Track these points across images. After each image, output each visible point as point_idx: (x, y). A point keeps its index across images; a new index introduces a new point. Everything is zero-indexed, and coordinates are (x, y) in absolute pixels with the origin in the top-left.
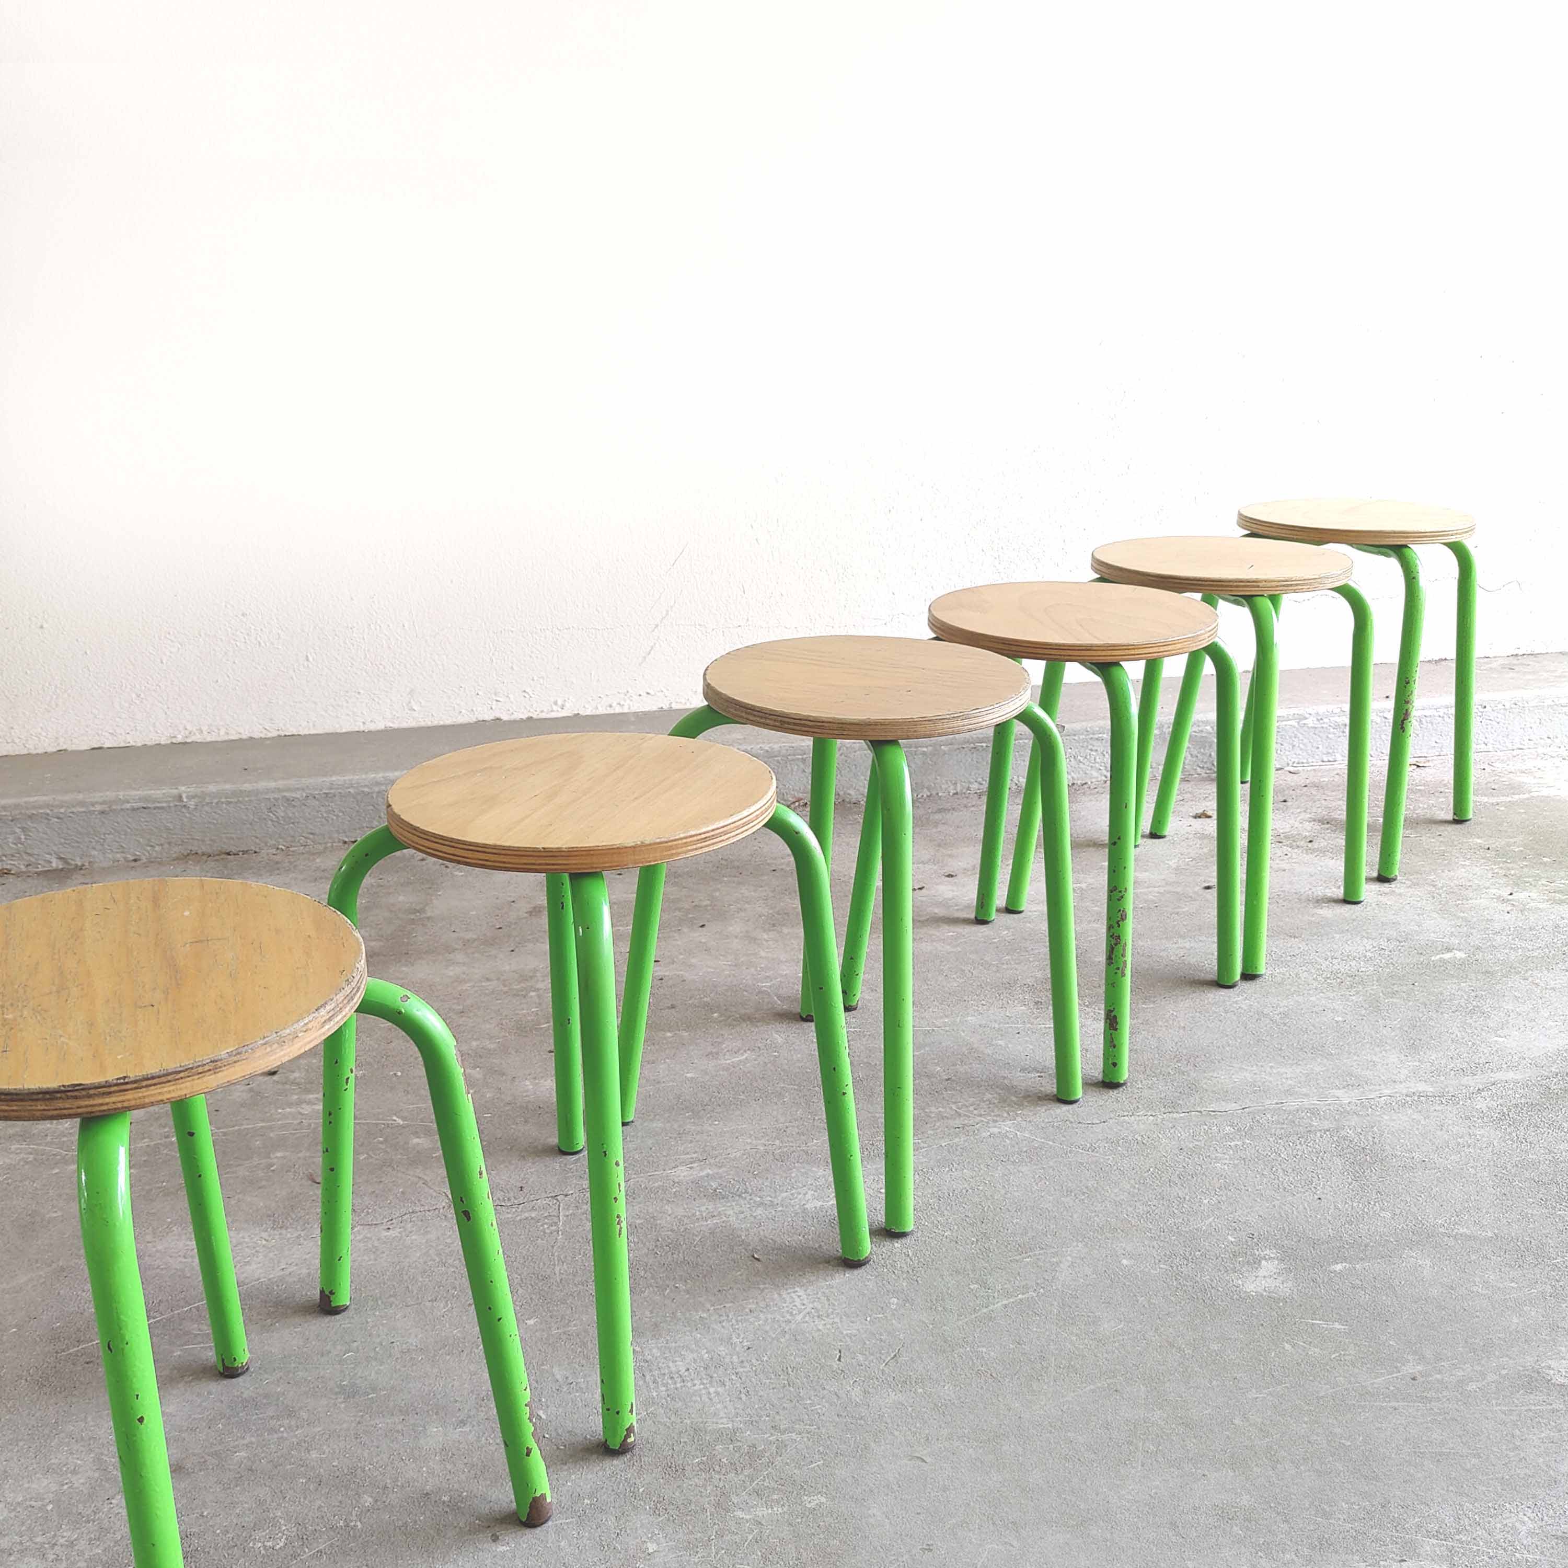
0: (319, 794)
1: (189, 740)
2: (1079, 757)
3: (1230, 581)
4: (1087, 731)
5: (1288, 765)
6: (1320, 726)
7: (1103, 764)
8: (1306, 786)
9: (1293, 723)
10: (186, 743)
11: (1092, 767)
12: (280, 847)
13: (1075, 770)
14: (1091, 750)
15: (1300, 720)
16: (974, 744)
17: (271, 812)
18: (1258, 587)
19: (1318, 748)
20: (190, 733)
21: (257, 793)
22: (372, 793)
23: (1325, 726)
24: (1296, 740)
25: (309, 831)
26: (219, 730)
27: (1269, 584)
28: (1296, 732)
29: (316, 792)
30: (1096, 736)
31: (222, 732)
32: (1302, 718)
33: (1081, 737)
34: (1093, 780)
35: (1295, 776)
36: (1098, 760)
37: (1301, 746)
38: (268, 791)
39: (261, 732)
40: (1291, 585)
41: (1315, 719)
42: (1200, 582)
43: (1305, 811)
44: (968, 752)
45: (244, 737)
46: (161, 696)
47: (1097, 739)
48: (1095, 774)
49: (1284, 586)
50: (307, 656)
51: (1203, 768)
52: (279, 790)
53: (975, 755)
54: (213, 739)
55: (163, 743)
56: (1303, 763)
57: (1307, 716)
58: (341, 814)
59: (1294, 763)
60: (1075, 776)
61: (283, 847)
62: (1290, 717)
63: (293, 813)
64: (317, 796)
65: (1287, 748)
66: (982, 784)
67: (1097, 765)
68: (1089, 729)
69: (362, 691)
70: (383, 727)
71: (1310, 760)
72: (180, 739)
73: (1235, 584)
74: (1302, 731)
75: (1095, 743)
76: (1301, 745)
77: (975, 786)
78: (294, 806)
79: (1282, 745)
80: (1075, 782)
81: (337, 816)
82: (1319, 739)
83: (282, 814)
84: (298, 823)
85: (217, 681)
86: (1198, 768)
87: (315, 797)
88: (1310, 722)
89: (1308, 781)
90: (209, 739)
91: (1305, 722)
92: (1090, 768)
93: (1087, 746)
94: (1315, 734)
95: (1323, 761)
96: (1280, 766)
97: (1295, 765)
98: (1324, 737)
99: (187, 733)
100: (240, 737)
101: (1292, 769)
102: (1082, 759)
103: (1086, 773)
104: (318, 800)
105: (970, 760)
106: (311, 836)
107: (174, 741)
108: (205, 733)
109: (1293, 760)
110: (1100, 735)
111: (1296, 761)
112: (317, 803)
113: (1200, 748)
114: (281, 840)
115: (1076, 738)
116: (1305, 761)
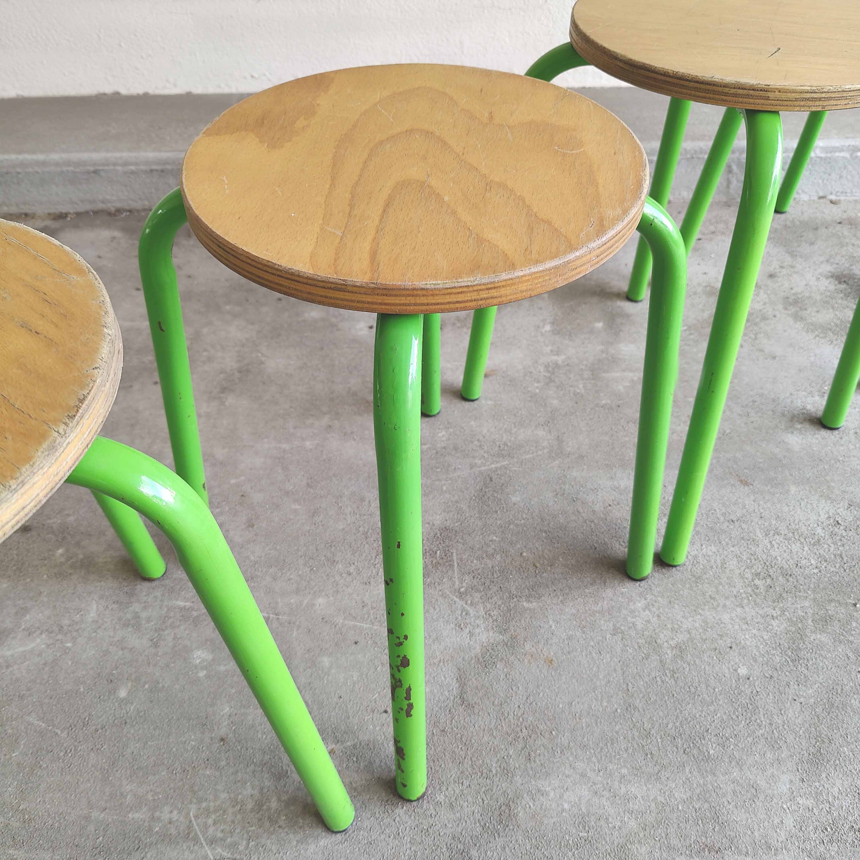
3: (726, 86)
5: (831, 194)
8: (840, 223)
18: (768, 98)
27: (783, 96)
35: (834, 208)
37: (849, 177)
40: (820, 99)
42: (682, 82)
43: (828, 261)
49: (808, 99)
59: (838, 192)
71: (854, 191)
73: (733, 91)
89: (845, 216)
101: (833, 199)
109: (837, 190)
111: (841, 190)
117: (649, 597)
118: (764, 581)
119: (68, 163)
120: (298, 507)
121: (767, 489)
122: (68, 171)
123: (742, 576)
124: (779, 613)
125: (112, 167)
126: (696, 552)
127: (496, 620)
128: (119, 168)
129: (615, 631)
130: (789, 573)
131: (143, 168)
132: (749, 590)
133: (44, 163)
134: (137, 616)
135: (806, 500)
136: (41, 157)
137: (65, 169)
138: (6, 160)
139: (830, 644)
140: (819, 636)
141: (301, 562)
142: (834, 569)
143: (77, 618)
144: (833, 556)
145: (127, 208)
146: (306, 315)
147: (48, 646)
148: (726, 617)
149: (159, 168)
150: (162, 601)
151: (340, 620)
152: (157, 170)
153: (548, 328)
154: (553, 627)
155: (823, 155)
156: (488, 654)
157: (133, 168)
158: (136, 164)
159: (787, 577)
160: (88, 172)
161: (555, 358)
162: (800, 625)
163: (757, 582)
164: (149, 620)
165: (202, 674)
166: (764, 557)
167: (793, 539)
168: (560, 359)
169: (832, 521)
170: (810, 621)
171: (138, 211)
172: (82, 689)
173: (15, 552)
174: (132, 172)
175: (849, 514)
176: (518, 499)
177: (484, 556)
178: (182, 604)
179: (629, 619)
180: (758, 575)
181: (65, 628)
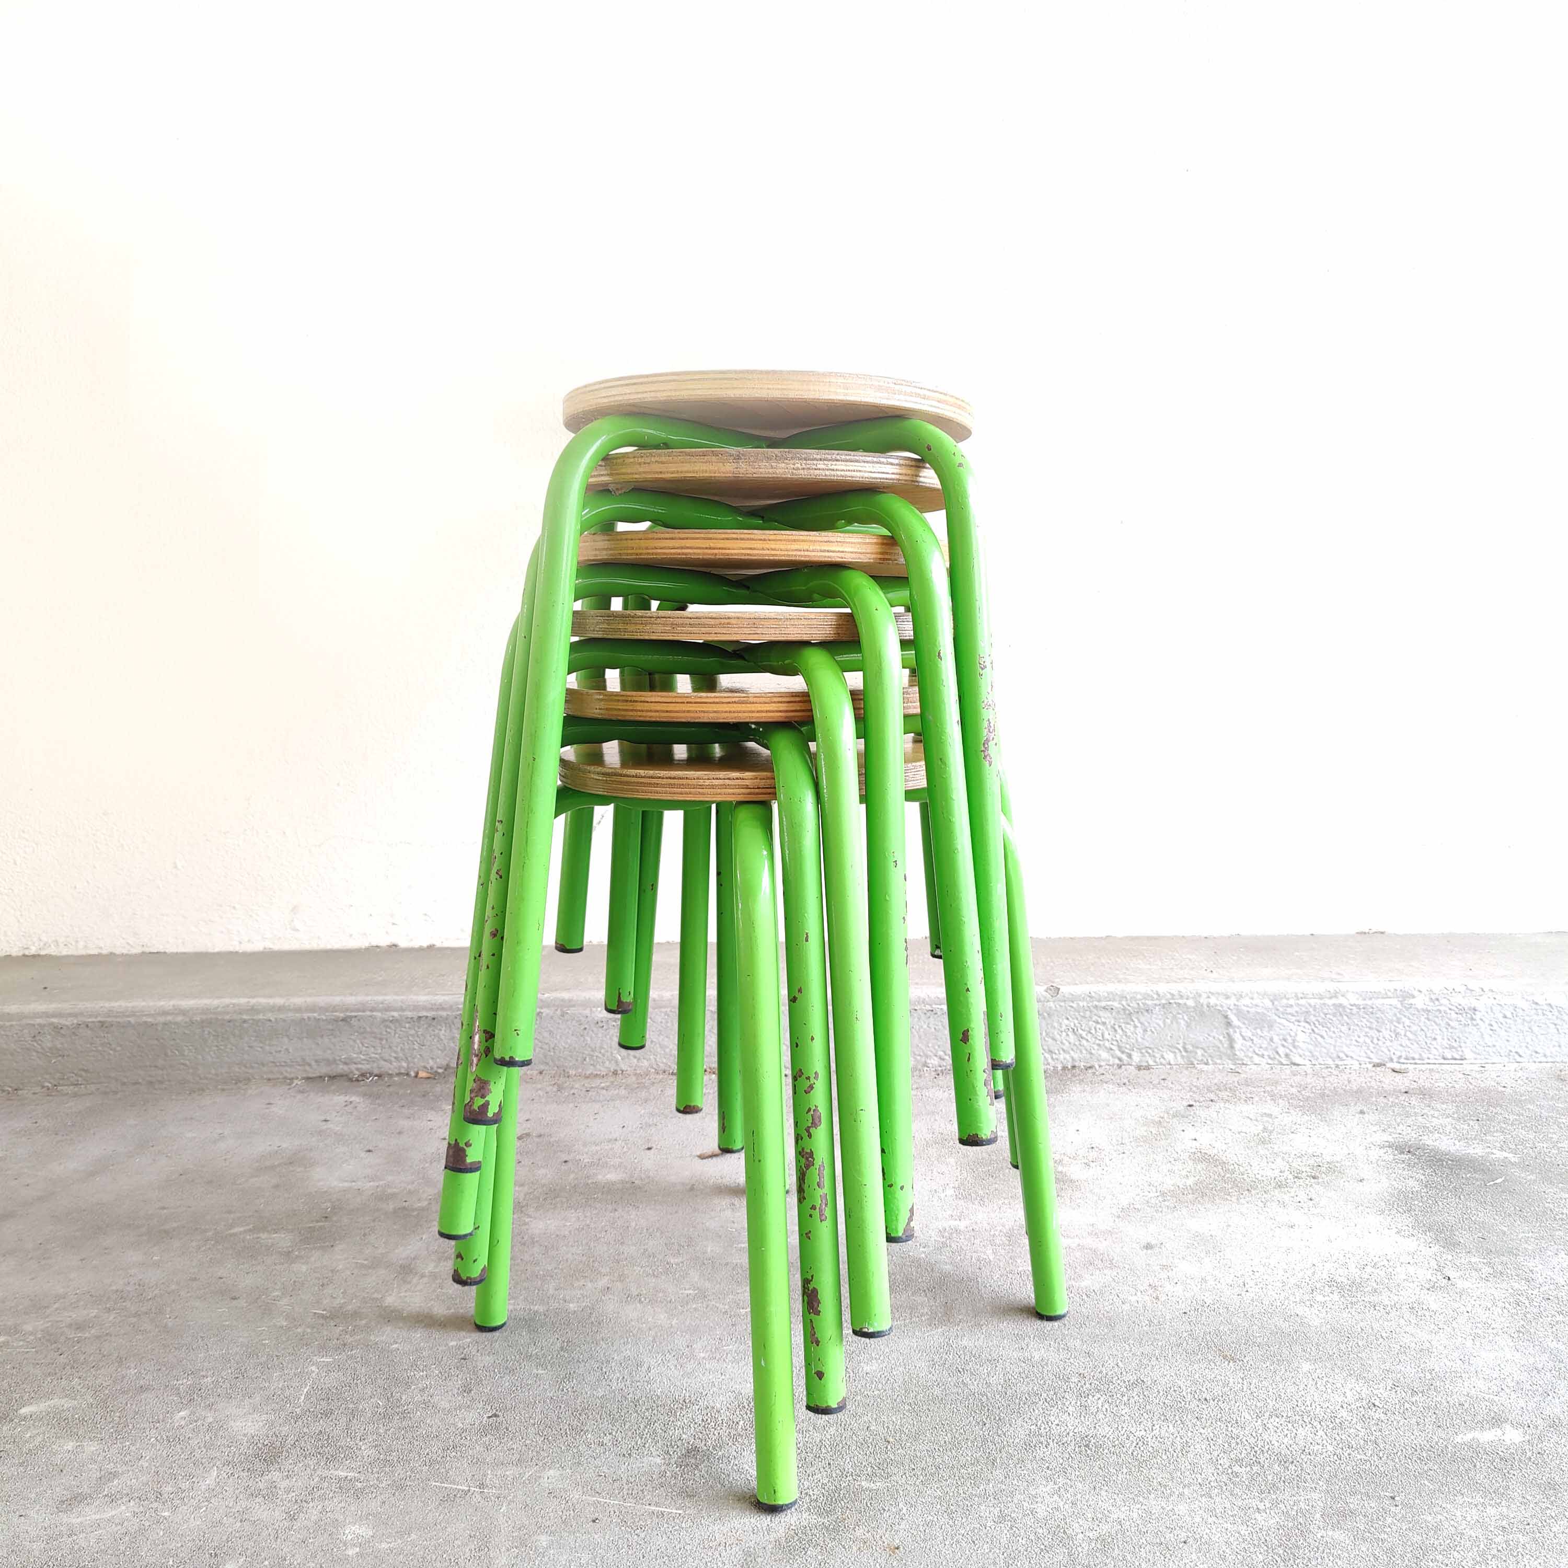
0: (93, 1022)
1: (43, 953)
2: (1080, 1031)
4: (1091, 997)
5: (1391, 1060)
6: (1435, 1009)
7: (1115, 1043)
8: (1406, 1093)
9: (1394, 1002)
10: (39, 955)
11: (1099, 1045)
12: (47, 1084)
13: (1075, 1048)
14: (1097, 1023)
15: (1404, 998)
16: (931, 1005)
17: (35, 1041)
19: (1435, 1039)
20: (45, 945)
21: (21, 1016)
22: (156, 1024)
23: (1442, 1008)
24: (1401, 1026)
25: (81, 1067)
26: (77, 942)
28: (1398, 1015)
29: (90, 1020)
30: (1103, 1004)
31: (81, 944)
32: (1405, 996)
33: (1081, 1004)
34: (1103, 1063)
35: (1398, 1077)
36: (1106, 1036)
38: (36, 1015)
39: (124, 947)
41: (1427, 999)
43: (1384, 1131)
44: (923, 1015)
45: (104, 952)
46: (14, 902)
47: (1104, 1008)
48: (1104, 1055)
50: (175, 863)
51: (1263, 1056)
52: (46, 1015)
53: (932, 1019)
54: (69, 953)
55: (14, 954)
56: (1414, 1059)
57: (1416, 993)
58: (119, 1048)
59: (1400, 1057)
60: (1076, 1056)
61: (50, 1085)
62: (1390, 994)
63: (62, 1044)
64: (90, 1025)
65: (1387, 1036)
66: (943, 1059)
67: (1107, 1044)
68: (1093, 994)
69: (237, 906)
70: (261, 949)
71: (1425, 1056)
72: (33, 950)
74: (1407, 1014)
75: (1101, 1013)
76: (1408, 1034)
77: (934, 1061)
78: (63, 1036)
79: (1379, 1031)
80: (1077, 1064)
81: (115, 1050)
82: (1436, 1027)
83: (49, 1045)
84: (68, 1056)
85: (75, 887)
86: (1255, 1056)
87: (87, 1026)
88: (1420, 1002)
90: (64, 953)
91: (1412, 1001)
92: (1096, 1047)
93: (1091, 1017)
94: (1428, 1019)
95: (1444, 1059)
96: (1378, 1061)
97: (1402, 1060)
98: (1443, 1024)
99: (42, 944)
100: (100, 951)
101: (1397, 1066)
102: (1084, 1034)
103: (1091, 1053)
104: (91, 1029)
105: (925, 1026)
106: (84, 1074)
107: (27, 953)
108: (61, 945)
109: (1398, 1054)
110: (1109, 1003)
111: (1404, 1055)
112: (89, 1032)
113: (1255, 1029)
114: (47, 1077)
115: (1075, 1005)
116: (1417, 1056)
117: (1061, 1481)
118: (1249, 1468)
119: (312, 1009)
120: (540, 1372)
121: (1265, 1366)
122: (309, 1018)
123: (1214, 1462)
124: (1268, 1505)
125: (368, 1013)
126: (1143, 1433)
127: (816, 1501)
128: (379, 1014)
129: (1002, 1518)
130: (1291, 1460)
131: (409, 1014)
132: (1225, 1478)
133: (281, 1009)
134: (273, 1486)
135: (1325, 1379)
136: (279, 1001)
137: (305, 1016)
138: (234, 1004)
139: (1347, 1542)
140: (1330, 1533)
141: (532, 1430)
142: (1363, 1457)
143: (185, 1485)
144: (1362, 1442)
145: (376, 1071)
146: (600, 1177)
147: (135, 1514)
148: (1182, 1509)
149: (430, 1014)
150: (314, 1470)
151: (576, 1495)
152: (427, 1017)
153: (950, 1192)
154: (904, 1511)
155: (1360, 1002)
156: (796, 1538)
157: (395, 1014)
158: (402, 1010)
159: (1287, 1465)
160: (336, 1020)
161: (957, 1222)
162: (1301, 1520)
163: (1236, 1468)
164: (288, 1490)
165: (351, 1552)
166: (1252, 1440)
167: (1301, 1422)
168: (962, 1225)
169: (1364, 1403)
170: (1318, 1516)
171: (390, 1075)
172: (171, 1563)
173: (118, 1414)
174: (394, 1021)
175: (1394, 1395)
176: (874, 1368)
177: (811, 1428)
178: (343, 1474)
179: (1026, 1504)
180: (1238, 1461)
181: (166, 1496)
